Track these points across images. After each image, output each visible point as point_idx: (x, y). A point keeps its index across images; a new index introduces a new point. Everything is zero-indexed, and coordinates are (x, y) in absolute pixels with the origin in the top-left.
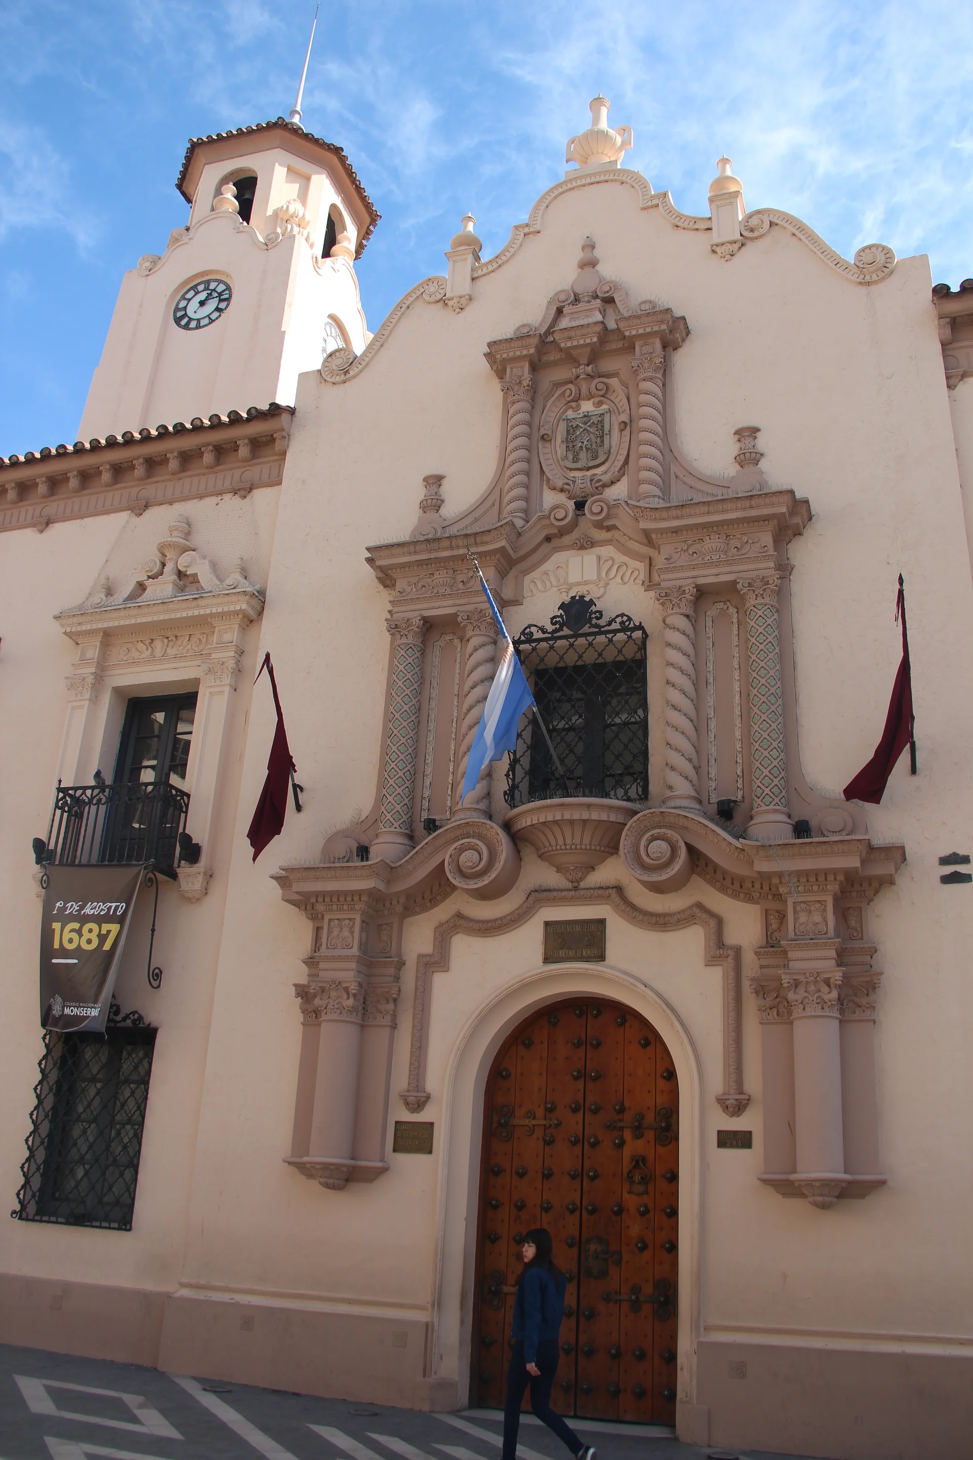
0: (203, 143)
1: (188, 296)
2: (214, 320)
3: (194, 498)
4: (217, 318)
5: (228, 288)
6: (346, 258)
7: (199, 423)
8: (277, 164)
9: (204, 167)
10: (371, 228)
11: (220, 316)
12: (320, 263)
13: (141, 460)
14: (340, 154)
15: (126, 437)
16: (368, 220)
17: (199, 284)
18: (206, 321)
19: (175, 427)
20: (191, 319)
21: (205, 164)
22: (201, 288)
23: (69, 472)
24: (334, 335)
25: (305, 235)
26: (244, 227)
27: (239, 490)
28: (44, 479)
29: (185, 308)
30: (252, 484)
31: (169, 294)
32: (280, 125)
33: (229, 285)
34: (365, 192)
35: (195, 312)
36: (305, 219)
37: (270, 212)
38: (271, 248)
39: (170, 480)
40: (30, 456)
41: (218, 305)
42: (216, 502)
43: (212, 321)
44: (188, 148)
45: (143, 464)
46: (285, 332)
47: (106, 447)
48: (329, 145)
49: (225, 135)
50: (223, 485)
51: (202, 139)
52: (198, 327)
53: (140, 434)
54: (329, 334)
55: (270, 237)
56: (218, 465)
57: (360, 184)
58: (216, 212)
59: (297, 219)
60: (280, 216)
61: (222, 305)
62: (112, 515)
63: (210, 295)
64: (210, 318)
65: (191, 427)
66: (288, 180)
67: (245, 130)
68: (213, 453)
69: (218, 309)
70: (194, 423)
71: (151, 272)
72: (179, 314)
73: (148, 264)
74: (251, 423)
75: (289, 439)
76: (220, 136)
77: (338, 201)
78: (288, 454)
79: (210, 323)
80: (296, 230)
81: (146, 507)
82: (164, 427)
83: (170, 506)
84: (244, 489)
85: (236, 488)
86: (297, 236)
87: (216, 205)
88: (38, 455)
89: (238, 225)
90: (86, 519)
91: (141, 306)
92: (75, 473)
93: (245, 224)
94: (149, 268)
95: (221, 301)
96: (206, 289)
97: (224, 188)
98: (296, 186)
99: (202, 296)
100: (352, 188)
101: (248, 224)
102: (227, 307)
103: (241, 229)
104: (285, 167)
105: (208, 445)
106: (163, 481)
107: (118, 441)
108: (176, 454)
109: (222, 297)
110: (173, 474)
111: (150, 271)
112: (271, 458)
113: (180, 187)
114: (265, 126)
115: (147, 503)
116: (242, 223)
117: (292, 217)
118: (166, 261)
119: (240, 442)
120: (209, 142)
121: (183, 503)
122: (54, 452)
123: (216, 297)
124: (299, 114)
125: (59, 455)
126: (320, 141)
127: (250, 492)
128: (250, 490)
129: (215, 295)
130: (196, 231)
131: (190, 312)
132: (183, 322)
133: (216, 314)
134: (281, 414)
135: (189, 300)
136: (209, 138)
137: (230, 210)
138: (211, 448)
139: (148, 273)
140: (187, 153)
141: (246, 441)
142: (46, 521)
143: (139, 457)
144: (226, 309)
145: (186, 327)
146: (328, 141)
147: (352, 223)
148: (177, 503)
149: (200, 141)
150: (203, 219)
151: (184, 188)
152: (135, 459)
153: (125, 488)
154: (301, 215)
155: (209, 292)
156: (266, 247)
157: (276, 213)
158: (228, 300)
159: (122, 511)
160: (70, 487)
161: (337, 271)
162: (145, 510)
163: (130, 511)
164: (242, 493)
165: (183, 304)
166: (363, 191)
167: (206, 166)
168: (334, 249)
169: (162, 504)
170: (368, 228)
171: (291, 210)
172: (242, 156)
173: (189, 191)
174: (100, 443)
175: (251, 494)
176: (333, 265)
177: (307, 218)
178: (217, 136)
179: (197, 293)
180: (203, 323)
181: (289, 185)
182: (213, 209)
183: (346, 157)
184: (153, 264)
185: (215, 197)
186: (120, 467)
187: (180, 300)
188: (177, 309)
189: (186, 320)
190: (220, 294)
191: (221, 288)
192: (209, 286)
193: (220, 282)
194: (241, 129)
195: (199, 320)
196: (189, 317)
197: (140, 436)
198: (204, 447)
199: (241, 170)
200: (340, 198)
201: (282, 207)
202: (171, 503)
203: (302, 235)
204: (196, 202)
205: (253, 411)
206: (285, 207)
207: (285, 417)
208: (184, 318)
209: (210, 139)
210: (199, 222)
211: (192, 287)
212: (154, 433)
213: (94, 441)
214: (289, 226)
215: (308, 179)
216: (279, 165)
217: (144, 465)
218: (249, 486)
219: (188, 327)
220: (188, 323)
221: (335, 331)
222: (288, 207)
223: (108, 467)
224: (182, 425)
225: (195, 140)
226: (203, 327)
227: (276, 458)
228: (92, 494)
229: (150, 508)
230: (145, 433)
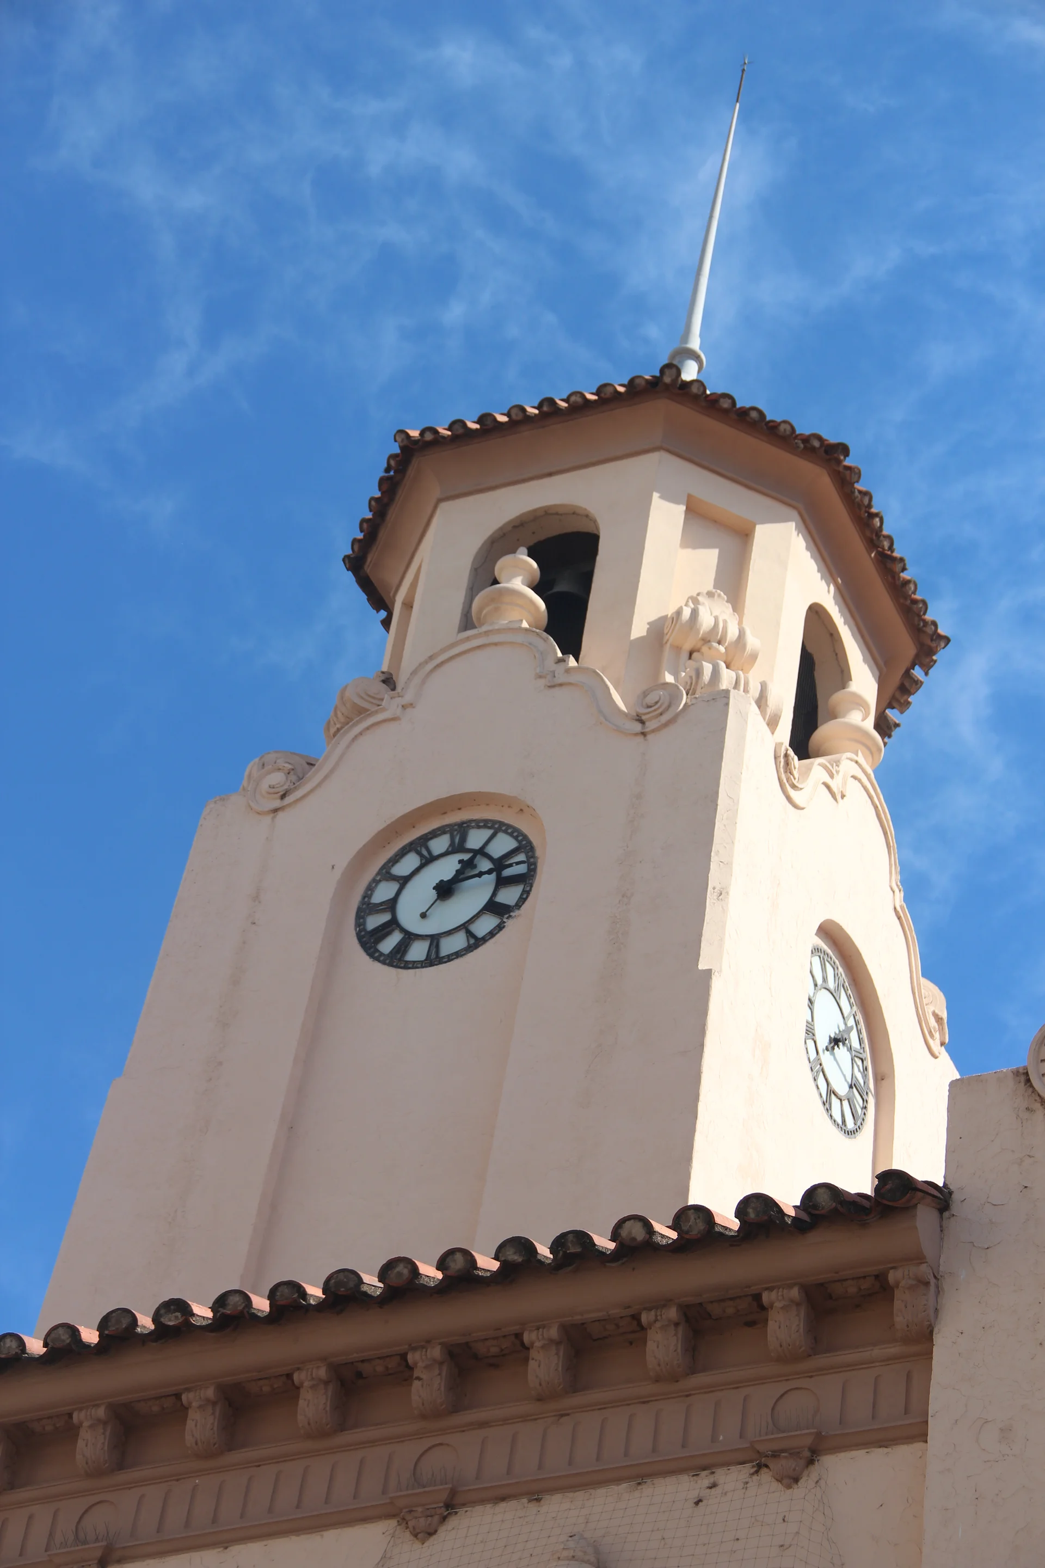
0: (438, 441)
1: (402, 868)
2: (484, 940)
3: (618, 1481)
4: (492, 934)
5: (525, 846)
6: (861, 759)
7: (638, 1232)
8: (656, 495)
9: (435, 507)
10: (918, 672)
11: (500, 927)
12: (796, 773)
13: (436, 1352)
14: (839, 462)
15: (393, 1274)
16: (910, 650)
17: (434, 834)
18: (459, 941)
19: (558, 1244)
20: (410, 937)
21: (440, 500)
22: (439, 845)
23: (188, 1390)
24: (831, 984)
25: (755, 690)
26: (568, 670)
27: (775, 1455)
28: (101, 1412)
29: (391, 905)
30: (819, 1436)
31: (342, 862)
32: (667, 386)
33: (525, 837)
34: (904, 569)
35: (423, 916)
36: (744, 646)
37: (639, 629)
38: (653, 731)
39: (525, 1418)
40: (65, 1337)
41: (494, 894)
42: (694, 1495)
43: (476, 942)
44: (392, 457)
45: (441, 1363)
46: (708, 973)
47: (322, 1306)
48: (806, 440)
49: (503, 419)
50: (714, 1439)
51: (435, 432)
52: (434, 959)
53: (441, 1266)
54: (820, 981)
55: (651, 699)
56: (693, 1370)
57: (891, 548)
58: (484, 628)
59: (722, 649)
60: (672, 637)
61: (508, 896)
62: (331, 1536)
63: (467, 865)
64: (470, 934)
65: (612, 1245)
66: (690, 540)
67: (564, 405)
68: (680, 1329)
69: (493, 907)
70: (624, 1233)
71: (288, 800)
72: (374, 922)
73: (277, 778)
74: (813, 1237)
75: (938, 1291)
76: (489, 422)
77: (826, 596)
78: (938, 1339)
79: (470, 949)
80: (727, 678)
81: (451, 1507)
82: (525, 1246)
83: (533, 1507)
84: (794, 1453)
85: (761, 1448)
86: (733, 693)
87: (480, 610)
88: (90, 1336)
89: (550, 664)
90: (236, 1549)
91: (256, 898)
92: (210, 1393)
93: (572, 662)
94: (282, 790)
95: (502, 882)
96: (457, 847)
97: (503, 565)
98: (709, 558)
99: (446, 869)
100: (867, 560)
101: (577, 660)
102: (522, 900)
103: (561, 678)
104: (677, 502)
105: (662, 1303)
106: (505, 1421)
107: (365, 1288)
108: (554, 1332)
109: (507, 872)
110: (540, 1399)
111: (283, 797)
112: (877, 1352)
113: (356, 564)
114: (621, 389)
115: (453, 1493)
116: (560, 661)
117: (706, 640)
118: (332, 771)
119: (773, 1295)
120: (454, 439)
121: (580, 1495)
122: (146, 1322)
123: (489, 872)
124: (697, 358)
125: (162, 1333)
126: (782, 427)
127: (811, 1462)
128: (813, 1456)
129: (485, 865)
130: (423, 682)
131: (408, 915)
132: (387, 945)
133: (484, 925)
134: (915, 1206)
135: (404, 881)
136: (456, 426)
137: (525, 625)
138: (672, 1313)
139: (277, 803)
140: (387, 470)
141: (795, 1293)
142: (98, 1554)
143: (428, 1342)
144: (519, 905)
145: (397, 959)
146: (803, 429)
147: (865, 660)
148: (557, 1497)
149: (429, 437)
150: (444, 650)
151: (368, 568)
152: (414, 1349)
153: (373, 1443)
154: (733, 633)
155: (466, 857)
156: (638, 727)
157: (658, 630)
158: (526, 880)
159: (365, 1520)
160: (189, 1440)
161: (839, 797)
162: (444, 1519)
163: (393, 1523)
164: (786, 1464)
165: (384, 892)
166: (899, 566)
167: (444, 506)
168: (824, 732)
169: (503, 1499)
170: (907, 674)
171: (706, 621)
172: (550, 474)
173: (383, 575)
174: (303, 1294)
175: (815, 1470)
176: (828, 780)
177: (752, 642)
178: (480, 421)
179: (428, 860)
180: (449, 946)
181: (689, 552)
182: (467, 622)
183: (855, 473)
184: (293, 777)
185: (473, 591)
186: (359, 1375)
187: (374, 883)
188: (366, 908)
189: (394, 939)
190: (500, 864)
191: (502, 845)
192: (463, 839)
193: (498, 827)
194: (551, 401)
195: (434, 940)
196: (403, 930)
197: (440, 1275)
198: (649, 1309)
199: (547, 513)
200: (832, 588)
201: (679, 613)
202: (536, 1496)
203: (746, 691)
204: (408, 605)
205: (823, 1199)
206: (687, 613)
207: (925, 1216)
208: (389, 934)
209: (460, 431)
210: (431, 658)
211: (411, 843)
212: (487, 1263)
213: (285, 1290)
214: (707, 668)
215: (744, 535)
216: (662, 497)
217: (445, 1368)
218: (808, 1441)
219: (400, 960)
220: (402, 948)
221: (834, 974)
222: (695, 613)
223: (322, 1372)
224: (583, 1238)
225: (415, 433)
226: (449, 958)
227: (893, 1350)
228: (258, 1463)
229: (461, 1511)
230: (458, 1263)
